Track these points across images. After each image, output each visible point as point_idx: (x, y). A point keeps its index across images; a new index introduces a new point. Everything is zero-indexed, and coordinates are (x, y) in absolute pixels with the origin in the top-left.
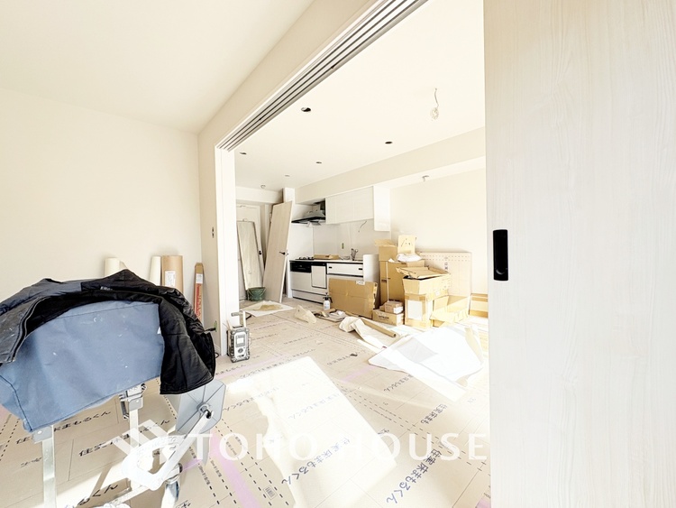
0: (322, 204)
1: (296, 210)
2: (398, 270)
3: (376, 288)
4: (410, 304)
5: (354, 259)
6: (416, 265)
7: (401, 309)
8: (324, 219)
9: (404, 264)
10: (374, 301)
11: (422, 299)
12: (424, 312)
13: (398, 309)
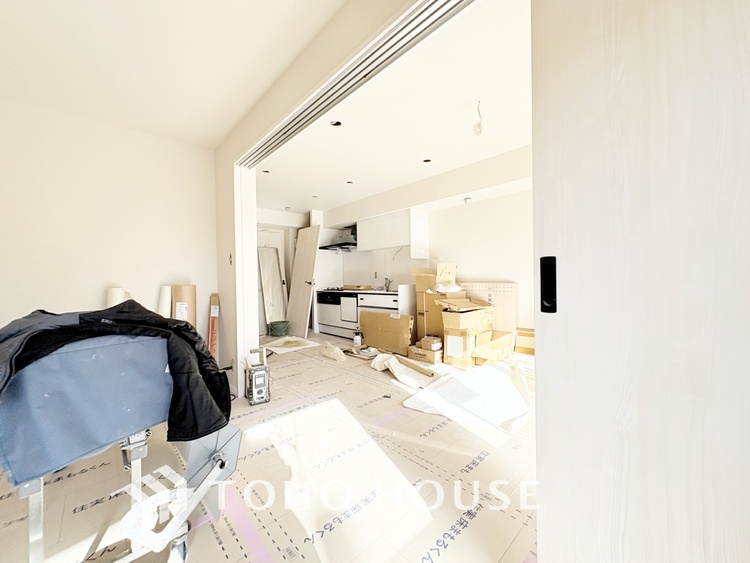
0: (353, 229)
1: (324, 236)
2: (437, 302)
3: (412, 322)
4: (449, 339)
5: (388, 289)
6: (456, 297)
7: (440, 345)
8: (355, 245)
9: (444, 295)
10: (410, 336)
11: (463, 334)
12: (465, 348)
13: (437, 345)
